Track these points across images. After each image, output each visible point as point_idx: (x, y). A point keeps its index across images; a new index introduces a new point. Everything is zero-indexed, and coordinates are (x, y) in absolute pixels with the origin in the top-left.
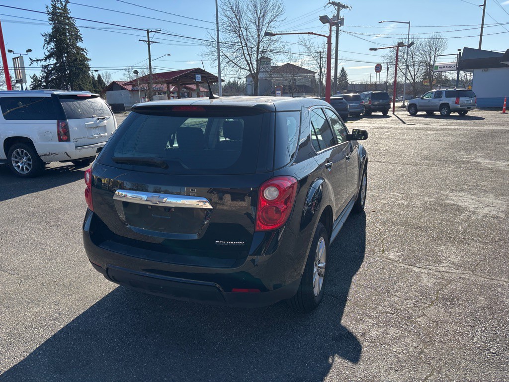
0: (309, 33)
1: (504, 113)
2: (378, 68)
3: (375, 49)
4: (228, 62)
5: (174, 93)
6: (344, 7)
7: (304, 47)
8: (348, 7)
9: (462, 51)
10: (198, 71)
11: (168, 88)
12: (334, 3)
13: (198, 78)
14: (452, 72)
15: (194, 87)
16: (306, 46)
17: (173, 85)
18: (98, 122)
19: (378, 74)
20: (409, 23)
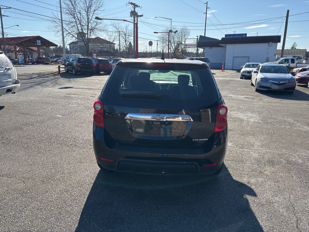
0: (124, 20)
1: (223, 71)
2: (151, 44)
3: (157, 33)
4: (67, 34)
5: (19, 52)
6: (137, 6)
7: (115, 28)
8: (139, 7)
9: (199, 37)
10: (39, 38)
11: (15, 48)
12: (132, 3)
13: (39, 42)
14: (193, 48)
15: (35, 49)
16: (116, 27)
17: (18, 47)
18: (6, 71)
19: (151, 47)
20: (171, 19)
